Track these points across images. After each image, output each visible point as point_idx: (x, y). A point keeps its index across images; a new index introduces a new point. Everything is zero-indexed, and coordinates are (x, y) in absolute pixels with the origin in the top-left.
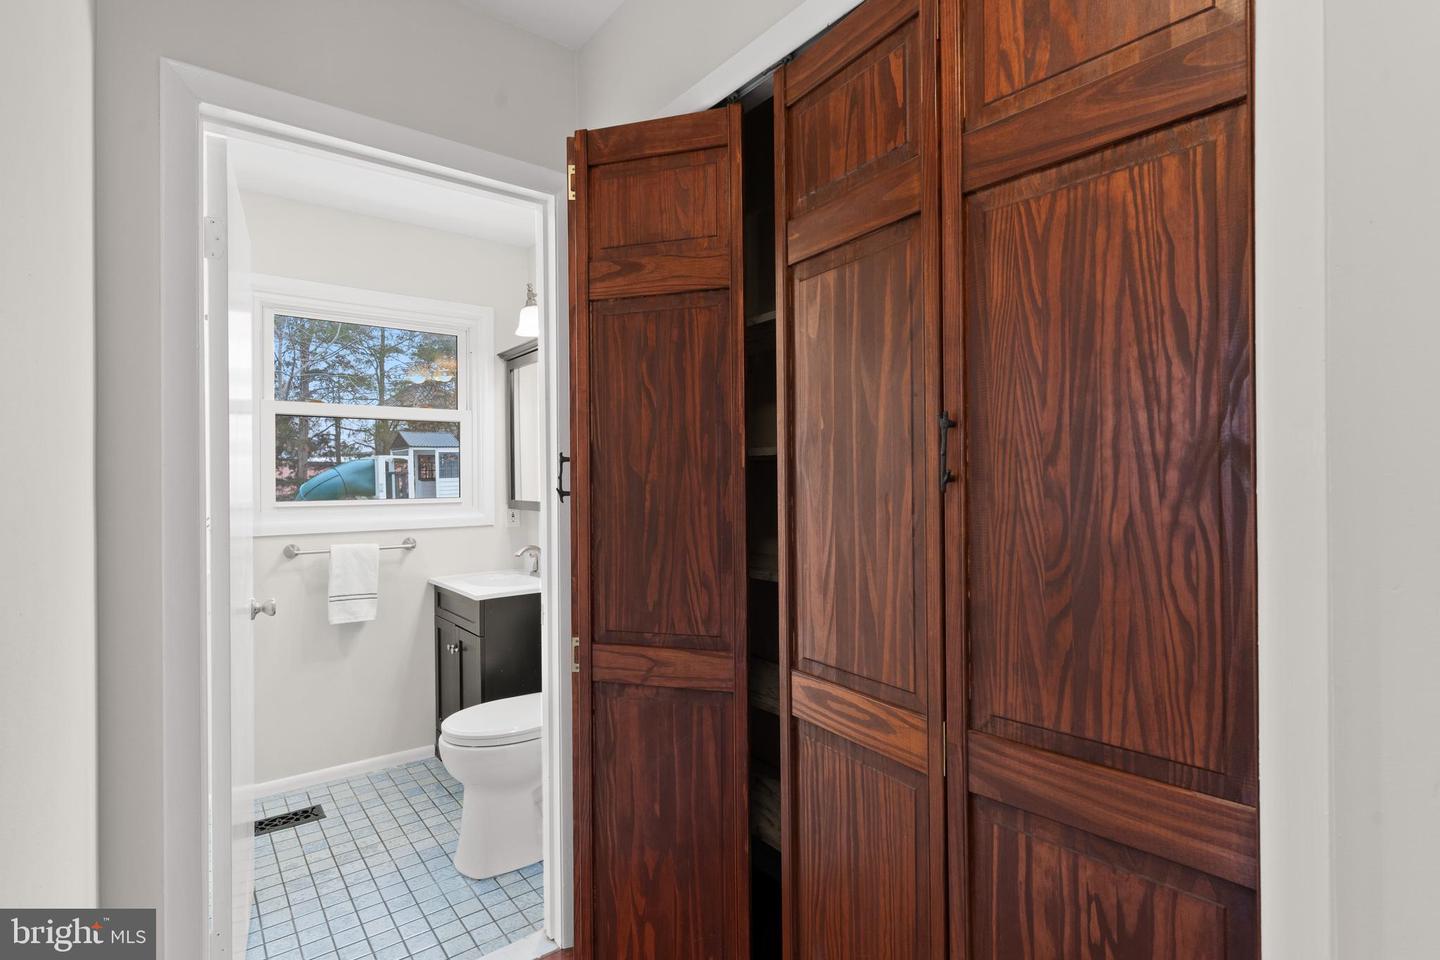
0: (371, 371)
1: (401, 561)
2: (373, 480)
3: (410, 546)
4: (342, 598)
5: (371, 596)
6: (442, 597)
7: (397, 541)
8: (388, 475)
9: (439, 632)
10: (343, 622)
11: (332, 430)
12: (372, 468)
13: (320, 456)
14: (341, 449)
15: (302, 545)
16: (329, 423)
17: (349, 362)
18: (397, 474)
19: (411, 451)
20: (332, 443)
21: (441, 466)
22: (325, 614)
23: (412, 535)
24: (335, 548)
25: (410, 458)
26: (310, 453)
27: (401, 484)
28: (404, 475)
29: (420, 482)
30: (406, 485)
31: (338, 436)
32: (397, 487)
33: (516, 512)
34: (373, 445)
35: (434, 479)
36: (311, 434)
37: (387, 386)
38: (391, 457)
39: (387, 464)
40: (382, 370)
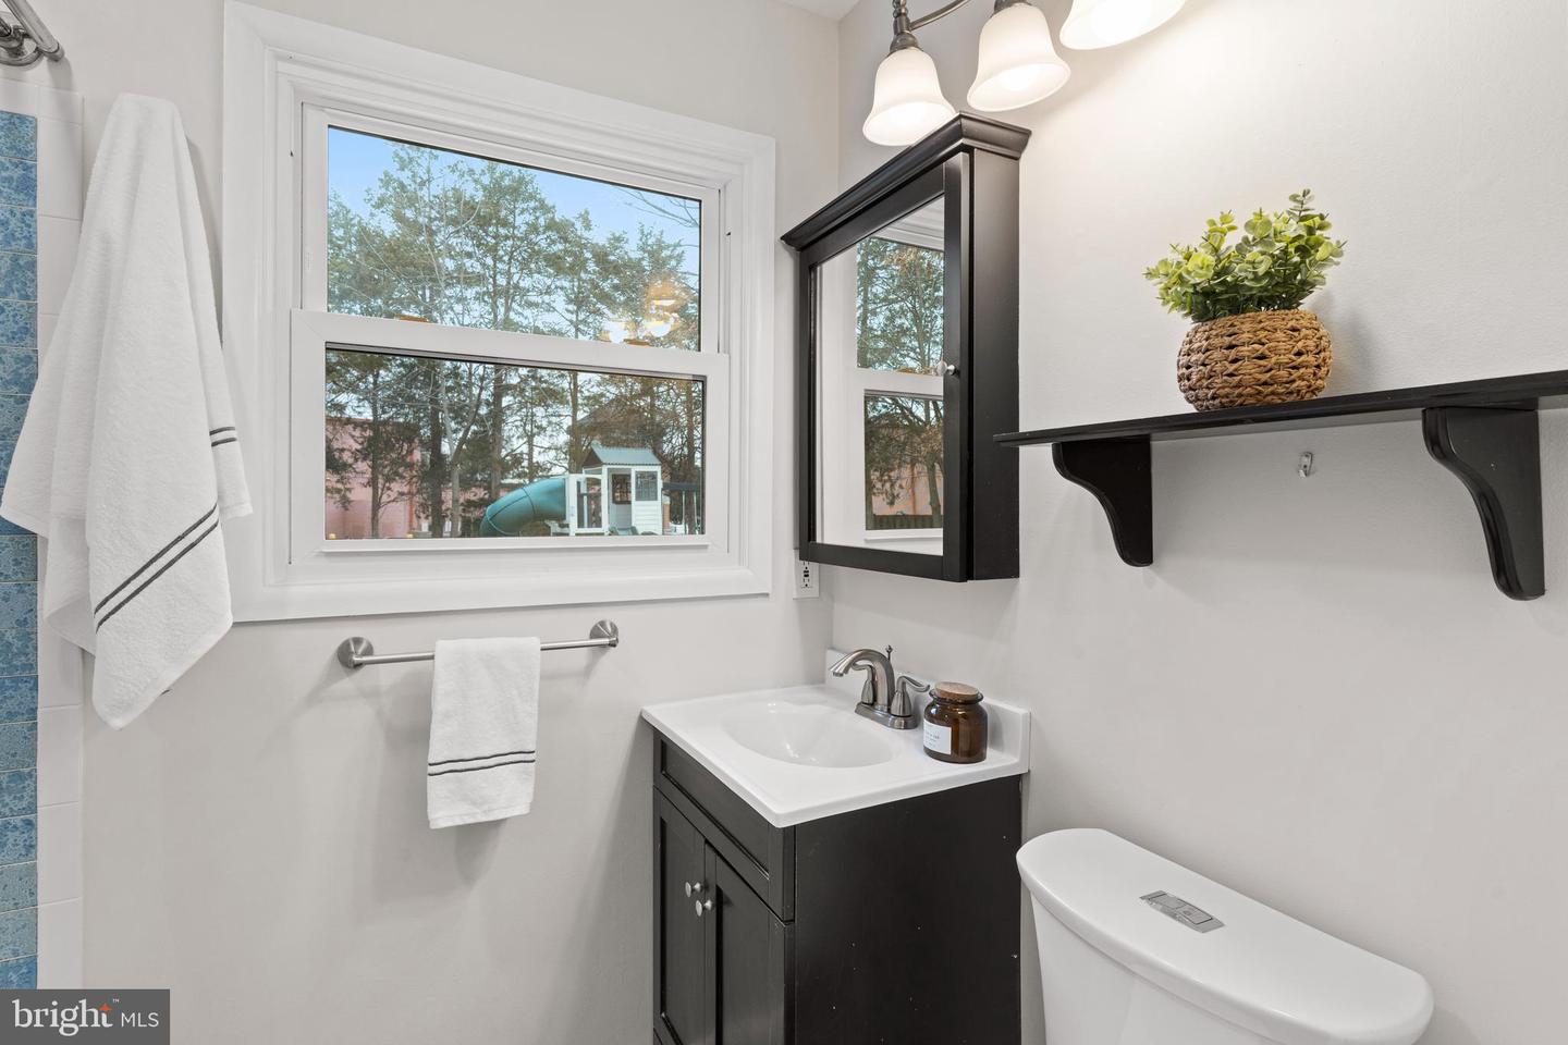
0: (565, 385)
1: (588, 671)
2: (563, 502)
3: (606, 641)
4: (459, 766)
5: (521, 757)
6: (669, 754)
7: (578, 628)
8: (580, 496)
9: (662, 830)
10: (459, 822)
11: (525, 449)
12: (562, 490)
13: (514, 477)
14: (535, 471)
15: (384, 640)
16: (521, 441)
17: (542, 377)
18: (589, 496)
19: (605, 469)
20: (525, 463)
21: (637, 487)
22: (418, 801)
23: (608, 615)
24: (445, 649)
25: (604, 478)
26: (502, 473)
27: (593, 507)
28: (596, 498)
29: (615, 506)
30: (598, 509)
31: (530, 454)
32: (589, 510)
33: (813, 567)
34: (566, 465)
35: (629, 503)
36: (504, 453)
37: (580, 401)
38: (583, 476)
39: (579, 483)
40: (575, 384)
